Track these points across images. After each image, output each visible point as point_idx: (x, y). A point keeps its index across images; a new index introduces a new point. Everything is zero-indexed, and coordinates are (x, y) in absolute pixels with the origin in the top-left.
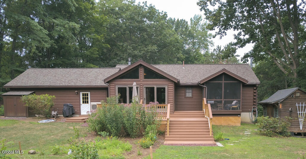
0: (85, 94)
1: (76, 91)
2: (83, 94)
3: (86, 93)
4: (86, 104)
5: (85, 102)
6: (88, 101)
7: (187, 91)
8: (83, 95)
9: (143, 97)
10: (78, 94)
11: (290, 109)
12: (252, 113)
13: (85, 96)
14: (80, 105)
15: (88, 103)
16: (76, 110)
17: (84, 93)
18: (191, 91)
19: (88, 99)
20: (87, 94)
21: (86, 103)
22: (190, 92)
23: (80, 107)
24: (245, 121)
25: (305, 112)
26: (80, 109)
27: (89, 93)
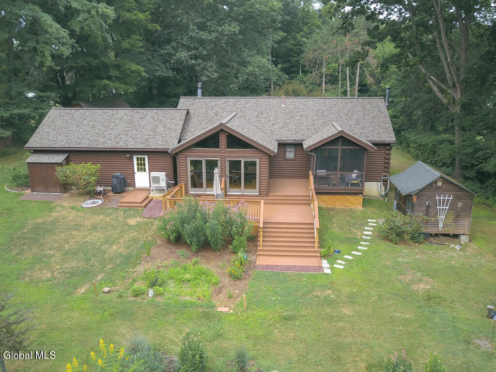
0: (141, 158)
1: (128, 156)
2: (138, 158)
3: (142, 156)
4: (143, 173)
5: (141, 169)
6: (145, 168)
7: (288, 150)
8: (138, 160)
9: (225, 173)
10: (131, 159)
11: (427, 203)
12: (382, 183)
13: (141, 161)
14: (134, 173)
15: (145, 171)
16: (128, 181)
17: (139, 156)
18: (293, 150)
19: (144, 165)
20: (144, 158)
21: (142, 171)
22: (292, 152)
23: (134, 177)
24: (371, 195)
25: (448, 208)
26: (134, 180)
27: (146, 158)
